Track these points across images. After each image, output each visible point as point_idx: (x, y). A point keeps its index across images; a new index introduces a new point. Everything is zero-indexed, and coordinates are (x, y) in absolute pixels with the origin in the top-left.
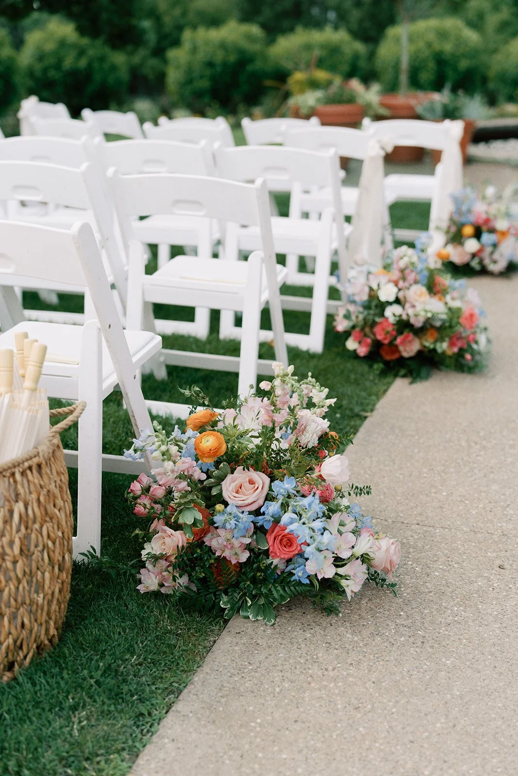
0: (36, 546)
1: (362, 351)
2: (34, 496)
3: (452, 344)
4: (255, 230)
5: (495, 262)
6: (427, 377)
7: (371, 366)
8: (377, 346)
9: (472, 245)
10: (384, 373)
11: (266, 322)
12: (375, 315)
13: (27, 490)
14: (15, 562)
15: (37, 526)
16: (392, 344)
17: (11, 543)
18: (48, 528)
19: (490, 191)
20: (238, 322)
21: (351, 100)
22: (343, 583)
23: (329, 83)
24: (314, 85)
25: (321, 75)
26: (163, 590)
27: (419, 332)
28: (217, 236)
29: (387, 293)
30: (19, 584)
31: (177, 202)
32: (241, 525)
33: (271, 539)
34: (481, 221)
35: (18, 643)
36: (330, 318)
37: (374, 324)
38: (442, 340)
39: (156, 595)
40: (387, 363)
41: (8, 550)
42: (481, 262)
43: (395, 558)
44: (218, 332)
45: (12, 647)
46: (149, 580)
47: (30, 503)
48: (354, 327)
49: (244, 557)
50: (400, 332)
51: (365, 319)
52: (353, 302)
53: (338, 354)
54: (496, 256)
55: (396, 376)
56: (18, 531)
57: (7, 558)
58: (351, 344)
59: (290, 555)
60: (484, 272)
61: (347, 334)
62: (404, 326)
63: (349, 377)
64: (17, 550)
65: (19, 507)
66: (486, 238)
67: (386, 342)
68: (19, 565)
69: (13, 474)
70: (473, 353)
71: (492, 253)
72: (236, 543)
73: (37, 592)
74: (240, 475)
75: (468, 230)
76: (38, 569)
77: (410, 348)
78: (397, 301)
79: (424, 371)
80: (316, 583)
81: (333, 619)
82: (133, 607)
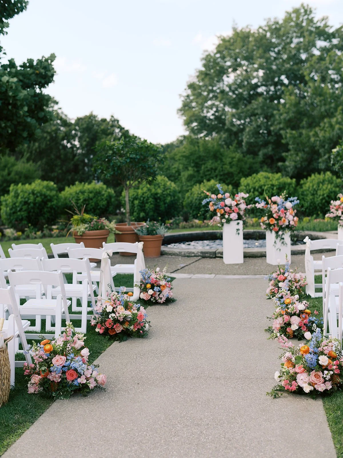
1: (101, 331)
2: (2, 358)
3: (134, 327)
4: (59, 288)
5: (161, 298)
6: (126, 340)
7: (105, 337)
8: (107, 329)
9: (151, 292)
10: (110, 339)
11: (64, 324)
12: (105, 318)
15: (3, 367)
16: (112, 328)
19: (158, 269)
20: (53, 325)
21: (102, 228)
22: (89, 384)
23: (92, 220)
24: (83, 221)
25: (87, 216)
26: (35, 393)
27: (122, 323)
28: (43, 292)
29: (109, 309)
31: (31, 280)
32: (58, 369)
33: (67, 374)
34: (154, 282)
36: (89, 321)
37: (105, 321)
38: (131, 326)
39: (34, 394)
40: (111, 336)
42: (155, 299)
43: (104, 380)
44: (45, 329)
46: (31, 390)
48: (97, 323)
49: (59, 380)
50: (115, 324)
51: (102, 319)
52: (97, 313)
53: (92, 334)
54: (161, 296)
55: (114, 341)
58: (97, 330)
59: (73, 379)
60: (157, 303)
61: (95, 326)
62: (116, 321)
63: (96, 341)
66: (156, 289)
67: (110, 328)
70: (143, 331)
71: (159, 295)
72: (57, 376)
73: (3, 386)
74: (58, 357)
75: (149, 286)
77: (119, 329)
78: (113, 312)
79: (125, 338)
80: (81, 385)
81: (86, 397)
82: (27, 396)
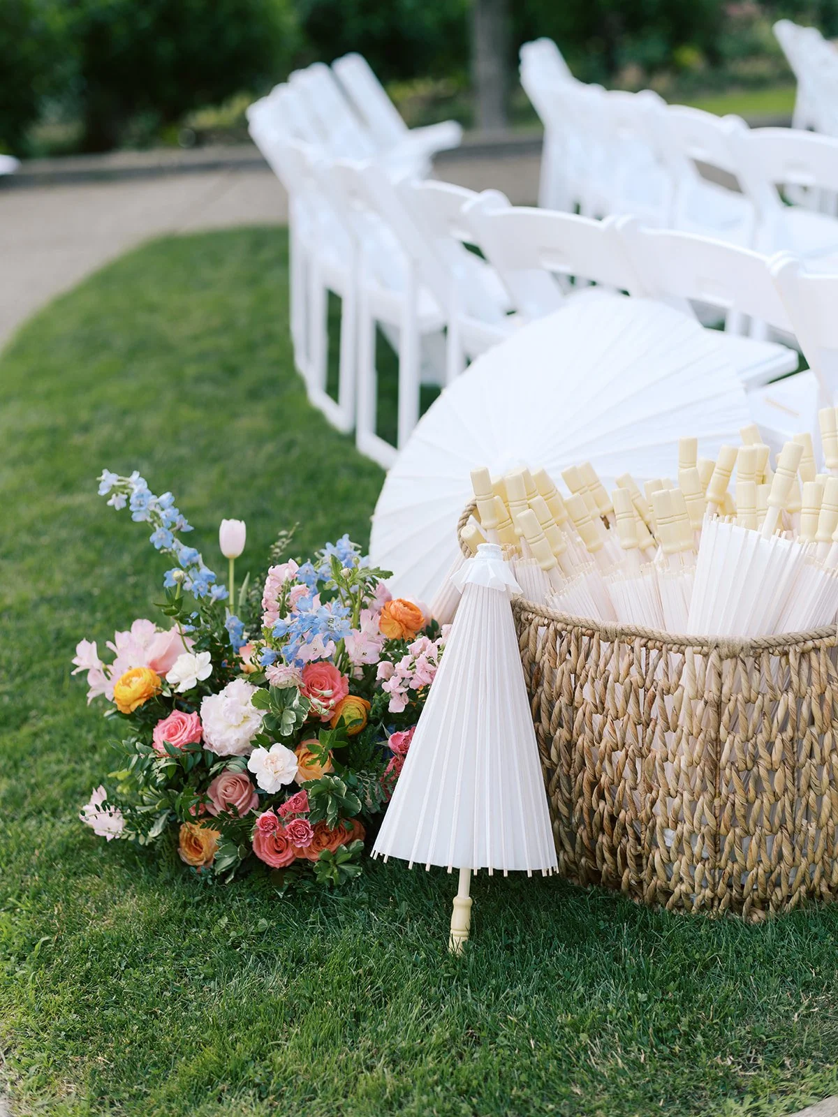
0: (811, 756)
13: (804, 680)
14: (771, 771)
17: (770, 746)
18: (833, 735)
30: (777, 801)
35: (773, 877)
41: (763, 752)
45: (762, 879)
47: (807, 697)
56: (782, 729)
57: (761, 761)
64: (776, 756)
65: (787, 700)
68: (779, 774)
69: (786, 654)
76: (809, 787)
